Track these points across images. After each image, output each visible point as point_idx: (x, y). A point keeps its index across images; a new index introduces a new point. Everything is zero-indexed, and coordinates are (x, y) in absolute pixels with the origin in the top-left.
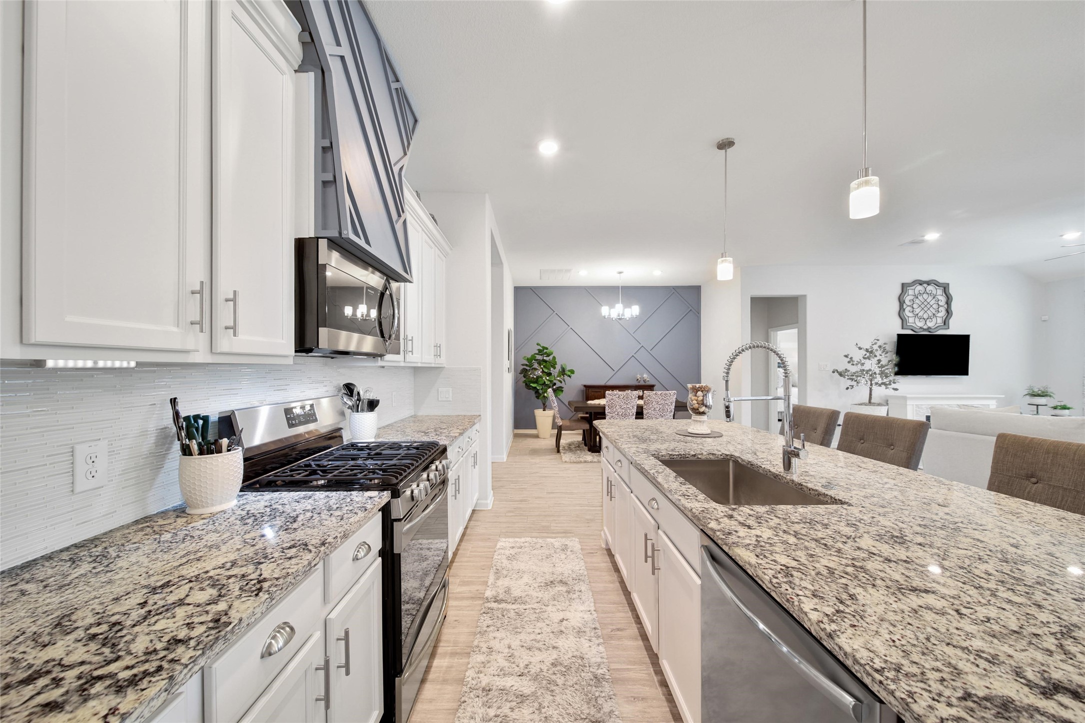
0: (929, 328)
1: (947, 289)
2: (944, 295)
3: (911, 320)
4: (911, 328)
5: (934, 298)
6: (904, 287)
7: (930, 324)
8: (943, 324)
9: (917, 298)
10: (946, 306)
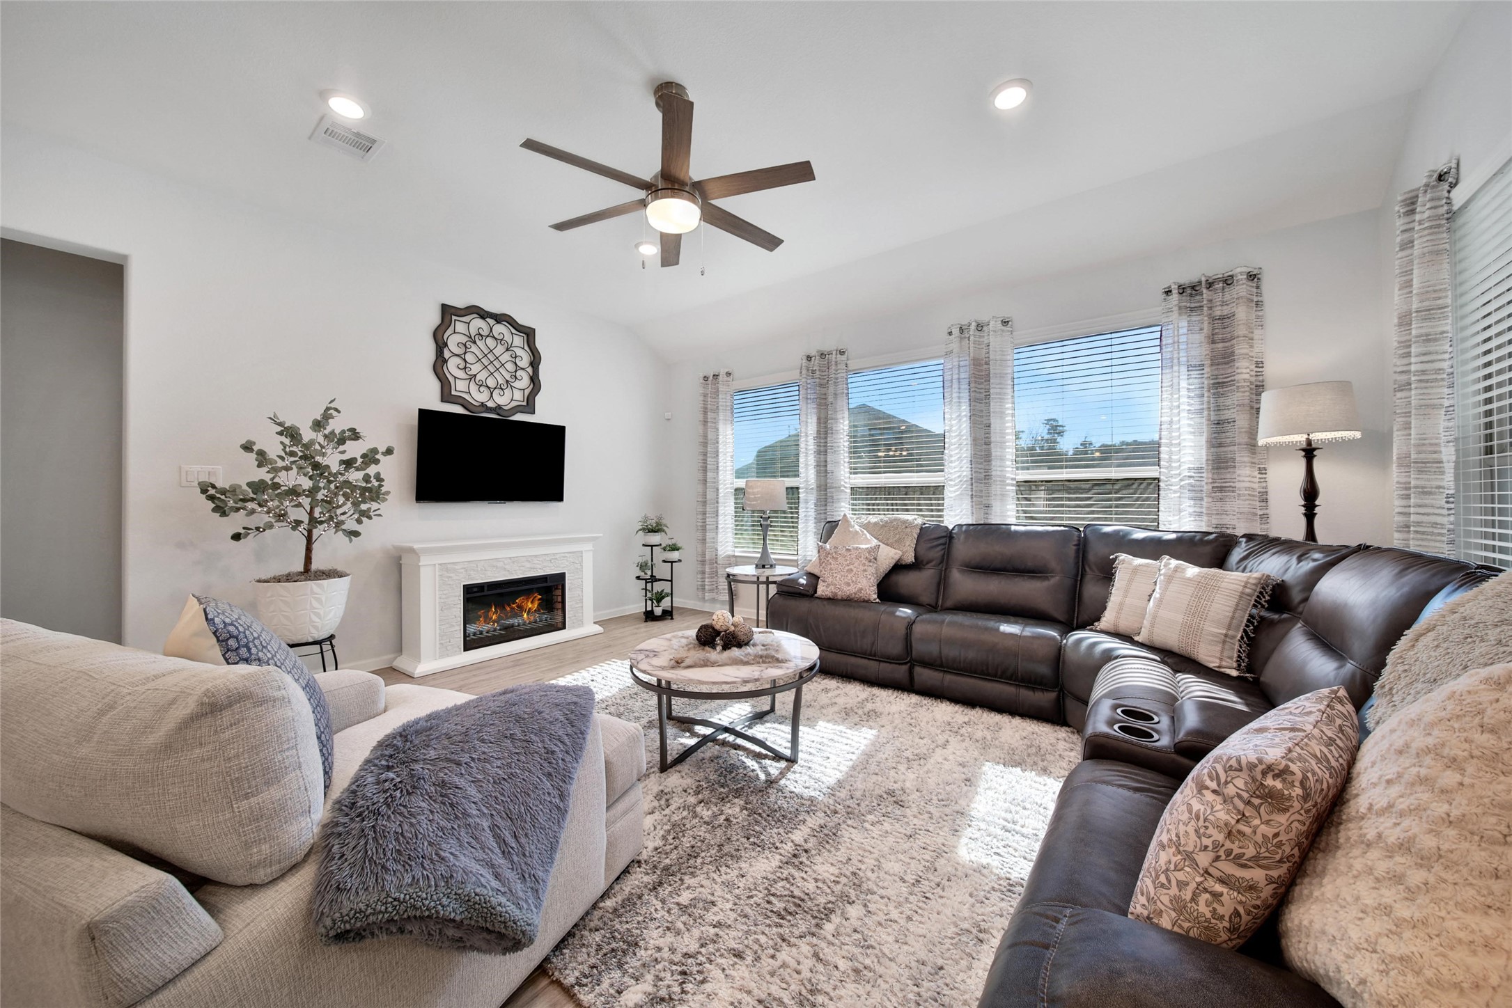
0: (499, 407)
1: (531, 338)
2: (526, 348)
3: (461, 386)
4: (461, 401)
5: (507, 350)
6: (448, 313)
7: (503, 400)
8: (525, 404)
9: (474, 342)
10: (530, 370)
